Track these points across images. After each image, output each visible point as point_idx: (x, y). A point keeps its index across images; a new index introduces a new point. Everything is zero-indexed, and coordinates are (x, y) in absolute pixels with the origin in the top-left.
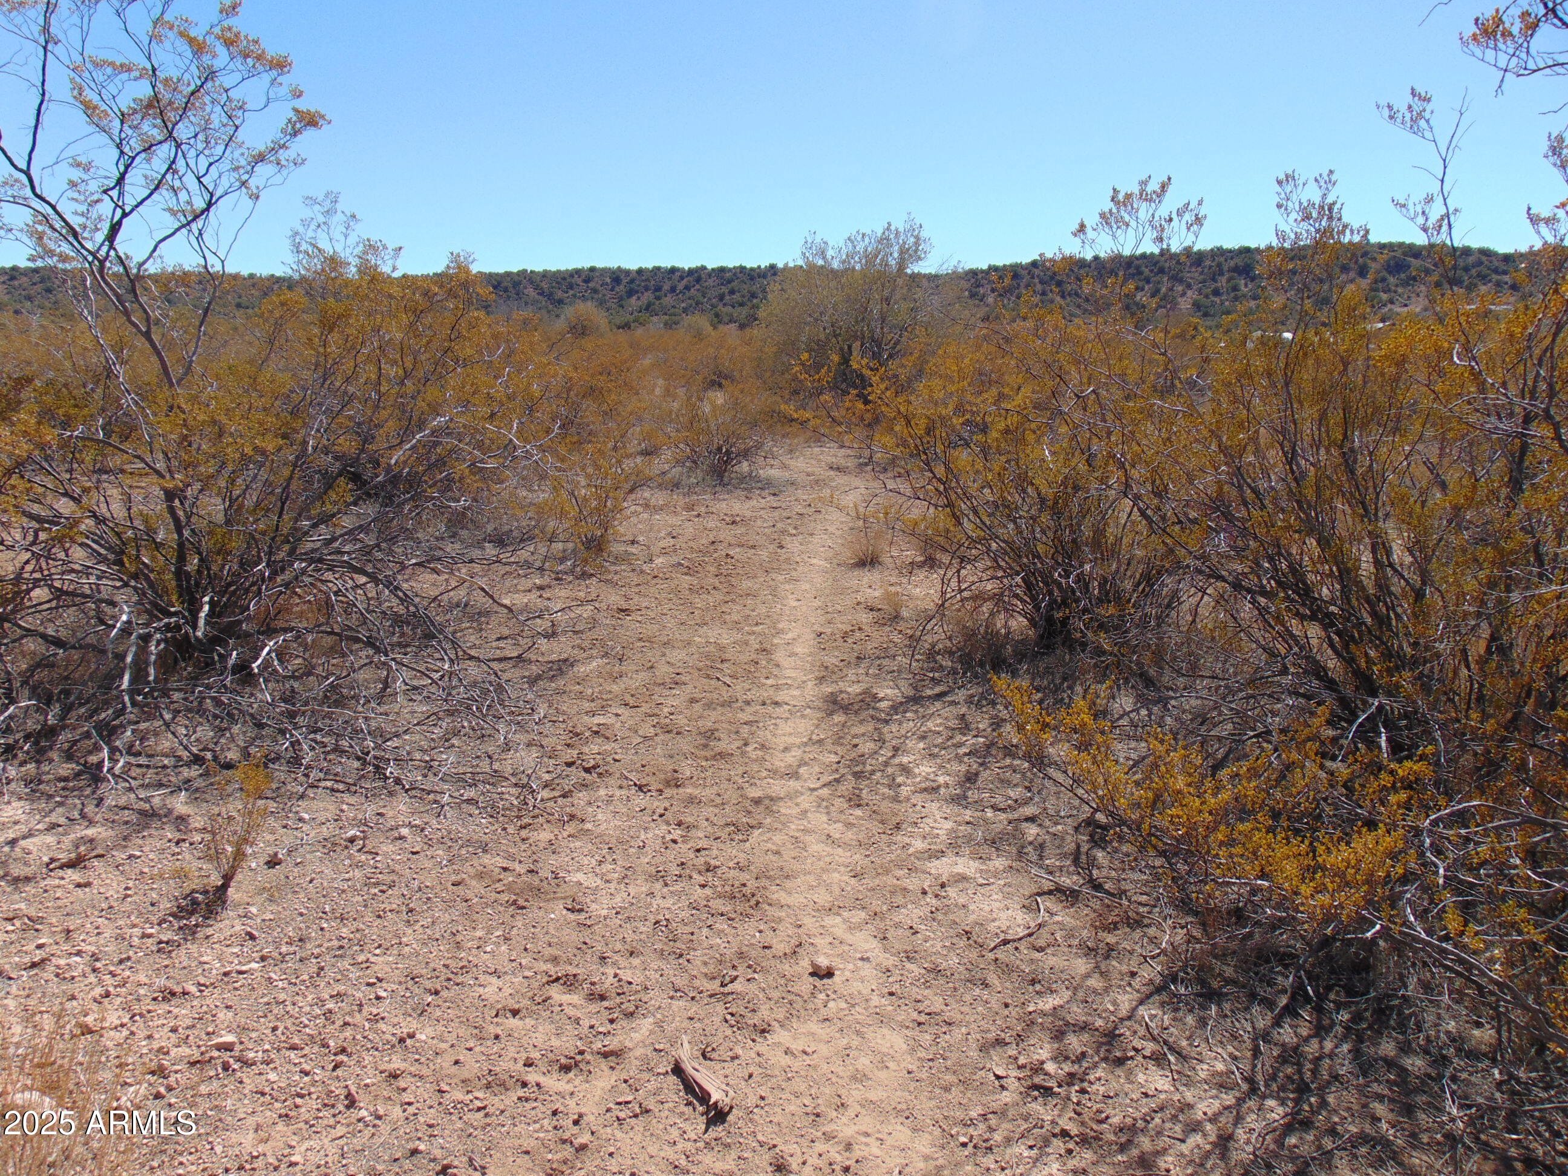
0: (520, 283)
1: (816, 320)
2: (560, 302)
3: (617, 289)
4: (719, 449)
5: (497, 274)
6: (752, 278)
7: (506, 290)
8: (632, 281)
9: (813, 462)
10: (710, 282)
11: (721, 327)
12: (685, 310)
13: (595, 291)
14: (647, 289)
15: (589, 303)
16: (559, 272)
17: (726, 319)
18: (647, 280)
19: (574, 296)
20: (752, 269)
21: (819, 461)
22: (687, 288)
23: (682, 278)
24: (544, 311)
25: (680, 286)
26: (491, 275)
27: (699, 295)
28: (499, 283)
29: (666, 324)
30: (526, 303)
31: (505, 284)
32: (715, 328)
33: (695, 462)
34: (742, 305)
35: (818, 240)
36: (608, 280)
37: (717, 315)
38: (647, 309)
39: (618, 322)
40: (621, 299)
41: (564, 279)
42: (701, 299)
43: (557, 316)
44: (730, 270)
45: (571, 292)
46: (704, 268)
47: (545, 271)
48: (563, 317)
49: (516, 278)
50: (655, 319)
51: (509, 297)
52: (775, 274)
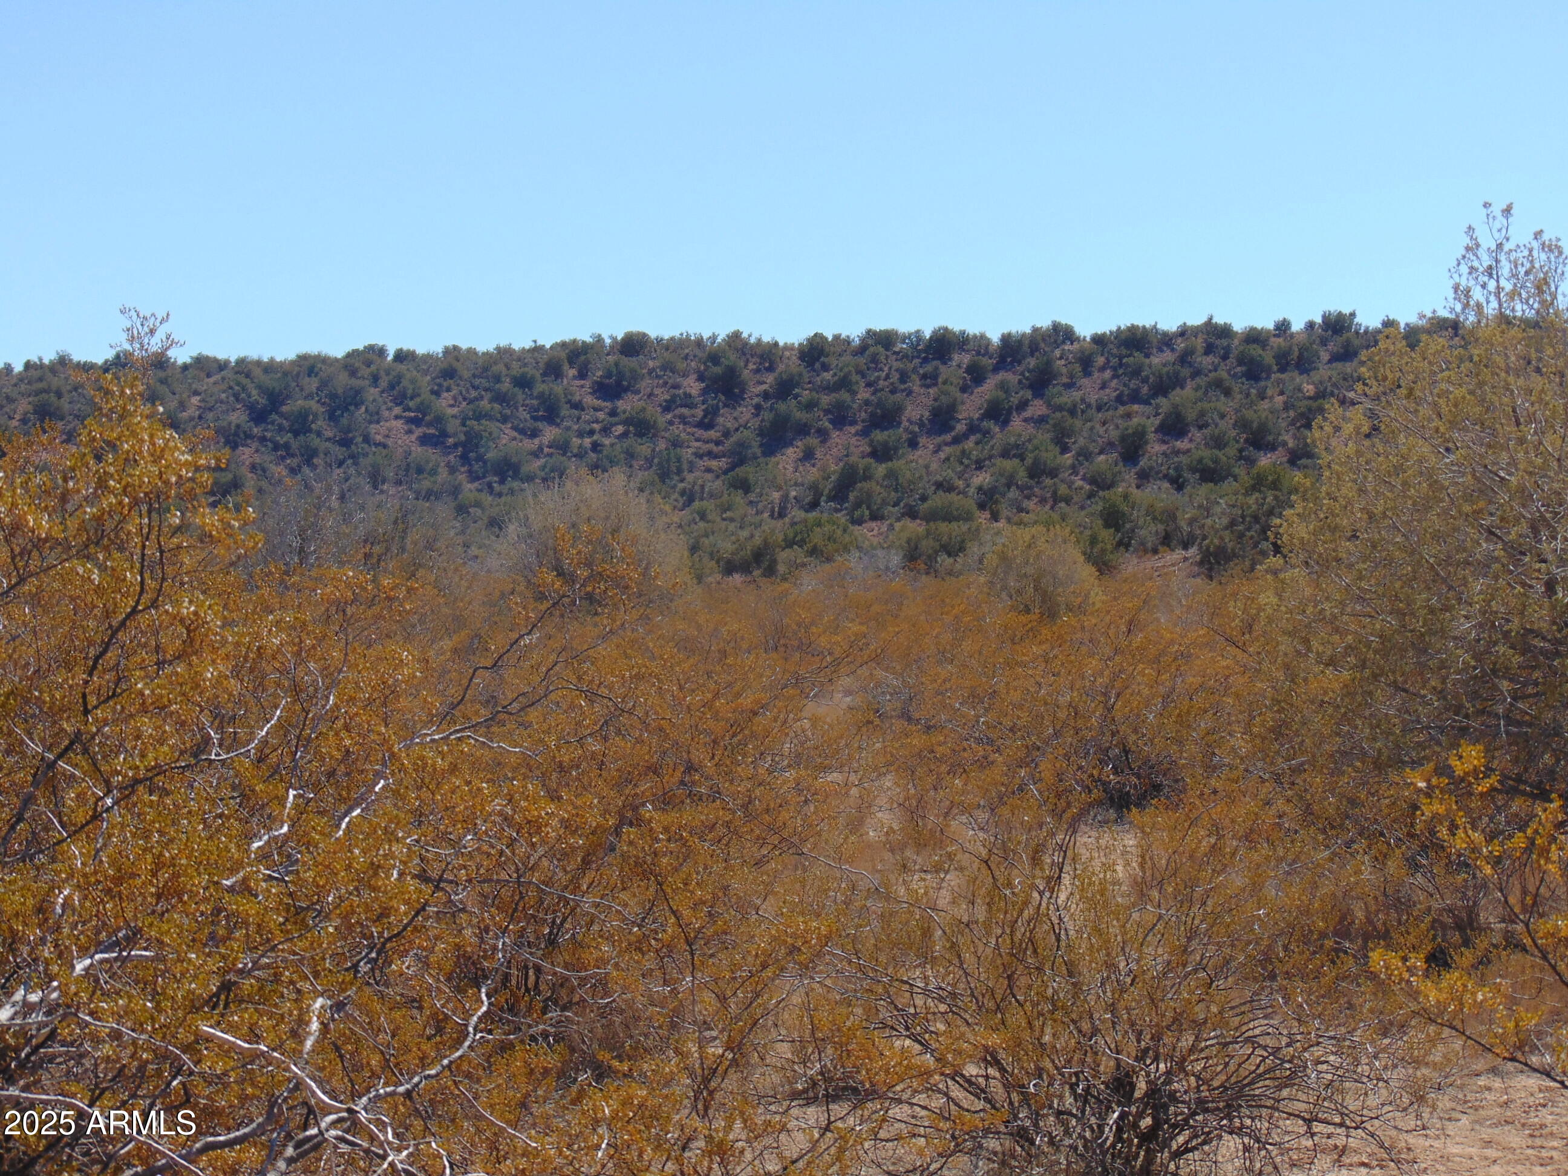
0: (354, 399)
1: (1516, 552)
2: (507, 469)
3: (726, 419)
4: (1122, 1085)
5: (270, 367)
6: (1254, 372)
7: (301, 425)
8: (785, 389)
9: (1516, 1139)
10: (1089, 390)
11: (1131, 565)
12: (988, 500)
13: (642, 427)
14: (841, 418)
15: (618, 477)
16: (504, 354)
17: (1149, 532)
18: (844, 384)
19: (563, 447)
20: (1254, 337)
21: (1538, 1131)
22: (997, 413)
23: (976, 375)
24: (444, 509)
25: (971, 407)
26: (244, 368)
27: (1044, 437)
28: (275, 400)
29: (912, 555)
30: (376, 479)
31: (295, 405)
32: (1103, 566)
33: (1022, 1136)
34: (1211, 475)
35: (1520, 235)
36: (693, 386)
37: (1113, 519)
38: (840, 494)
39: (727, 547)
40: (739, 457)
41: (523, 382)
42: (1051, 455)
43: (496, 524)
44: (1167, 340)
45: (550, 433)
46: (1061, 334)
47: (452, 352)
48: (513, 529)
49: (342, 381)
50: (869, 533)
51: (309, 456)
52: (1347, 354)
